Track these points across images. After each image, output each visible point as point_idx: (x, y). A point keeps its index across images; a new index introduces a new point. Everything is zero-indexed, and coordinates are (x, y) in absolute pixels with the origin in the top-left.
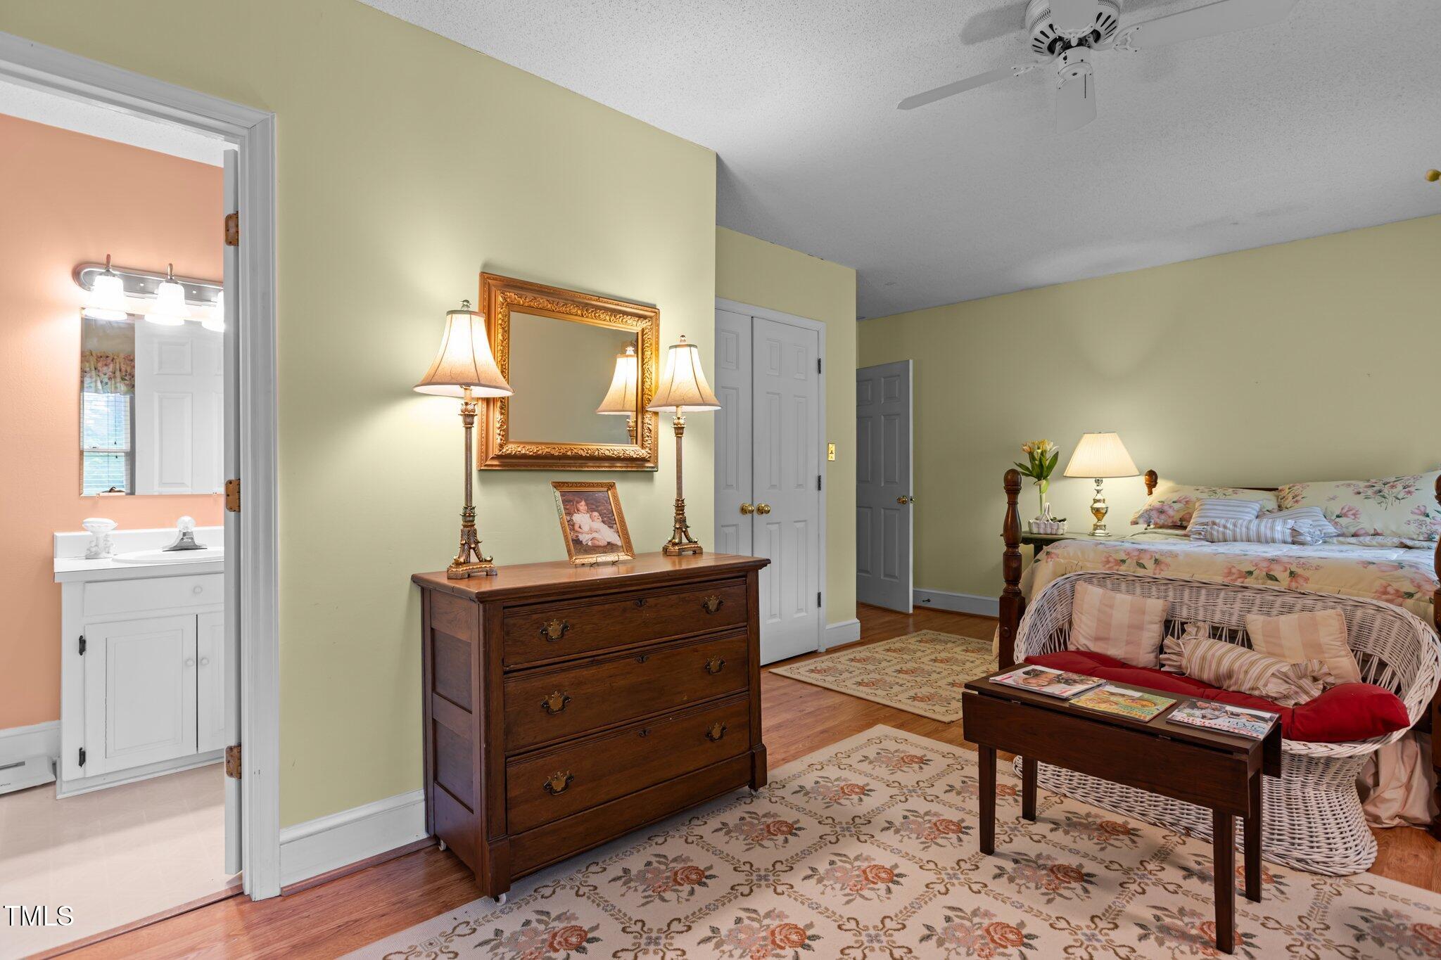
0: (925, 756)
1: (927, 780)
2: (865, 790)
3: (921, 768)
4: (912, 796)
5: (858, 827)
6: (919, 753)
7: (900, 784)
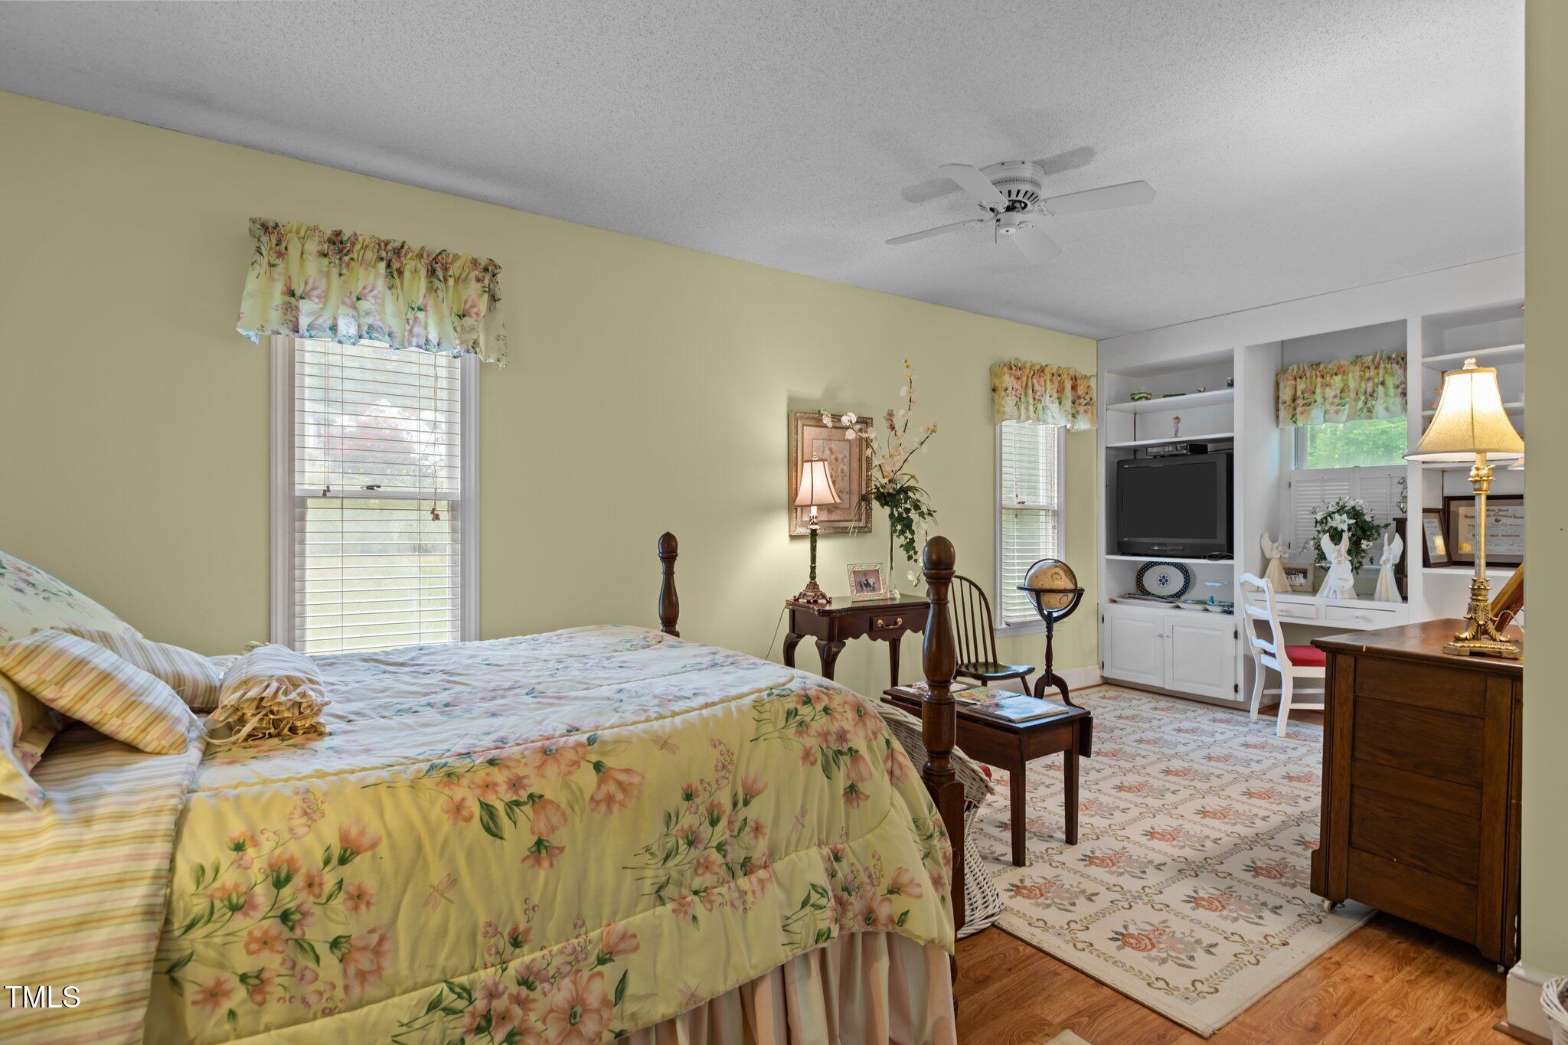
0: (1119, 948)
1: (1119, 909)
2: (1194, 902)
3: (1125, 927)
4: (1137, 892)
5: (1190, 869)
6: (1129, 955)
7: (1153, 907)
